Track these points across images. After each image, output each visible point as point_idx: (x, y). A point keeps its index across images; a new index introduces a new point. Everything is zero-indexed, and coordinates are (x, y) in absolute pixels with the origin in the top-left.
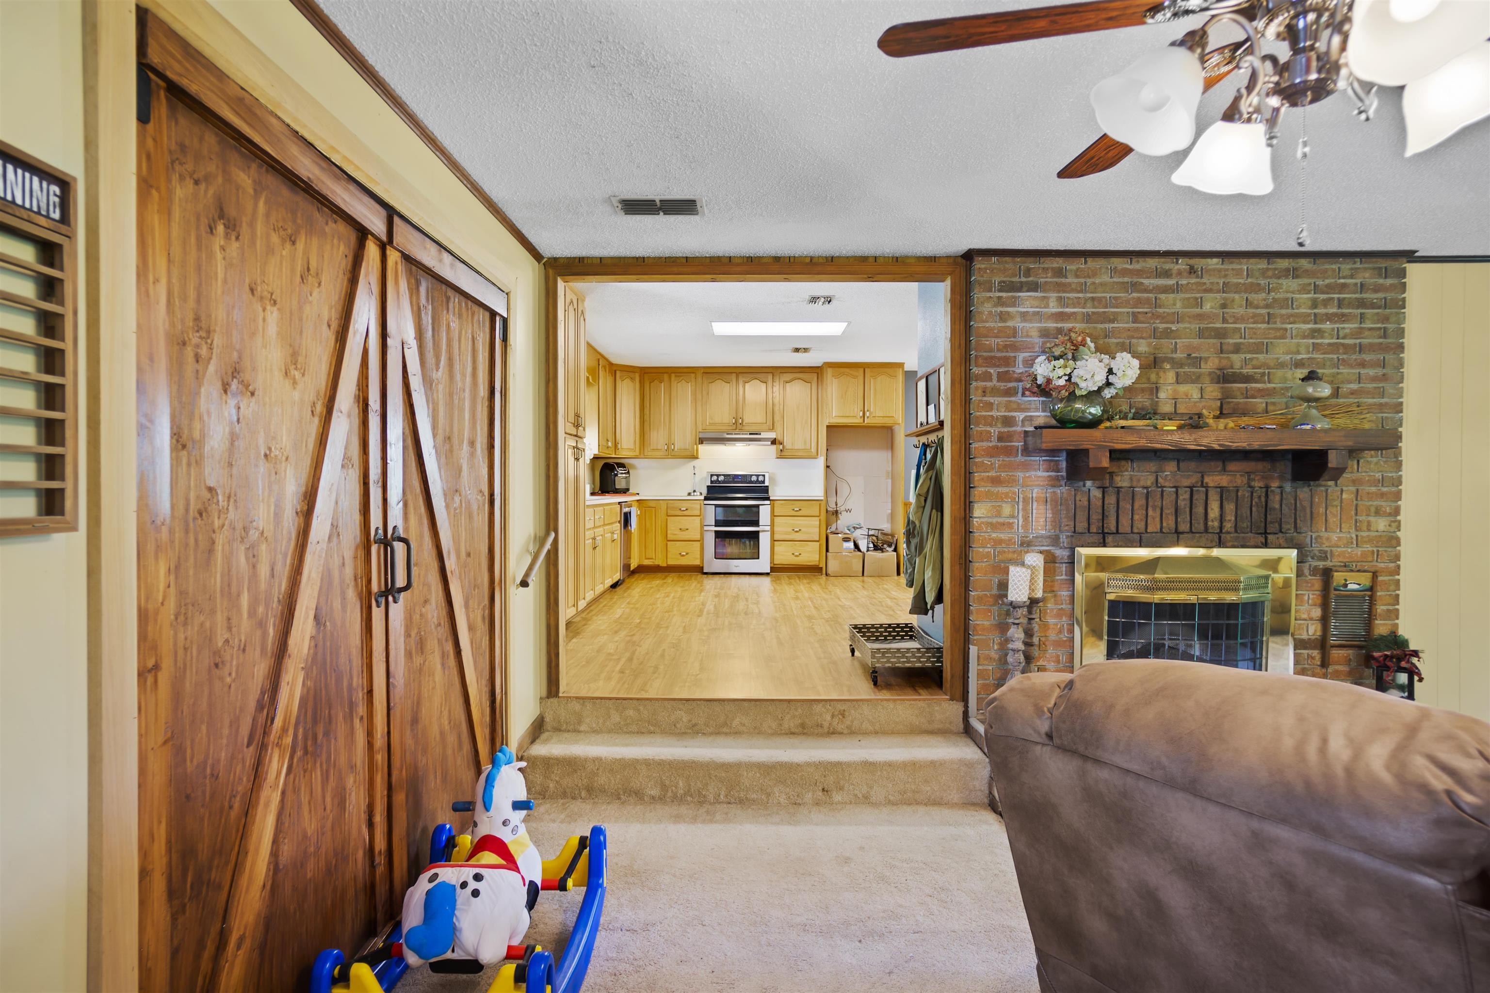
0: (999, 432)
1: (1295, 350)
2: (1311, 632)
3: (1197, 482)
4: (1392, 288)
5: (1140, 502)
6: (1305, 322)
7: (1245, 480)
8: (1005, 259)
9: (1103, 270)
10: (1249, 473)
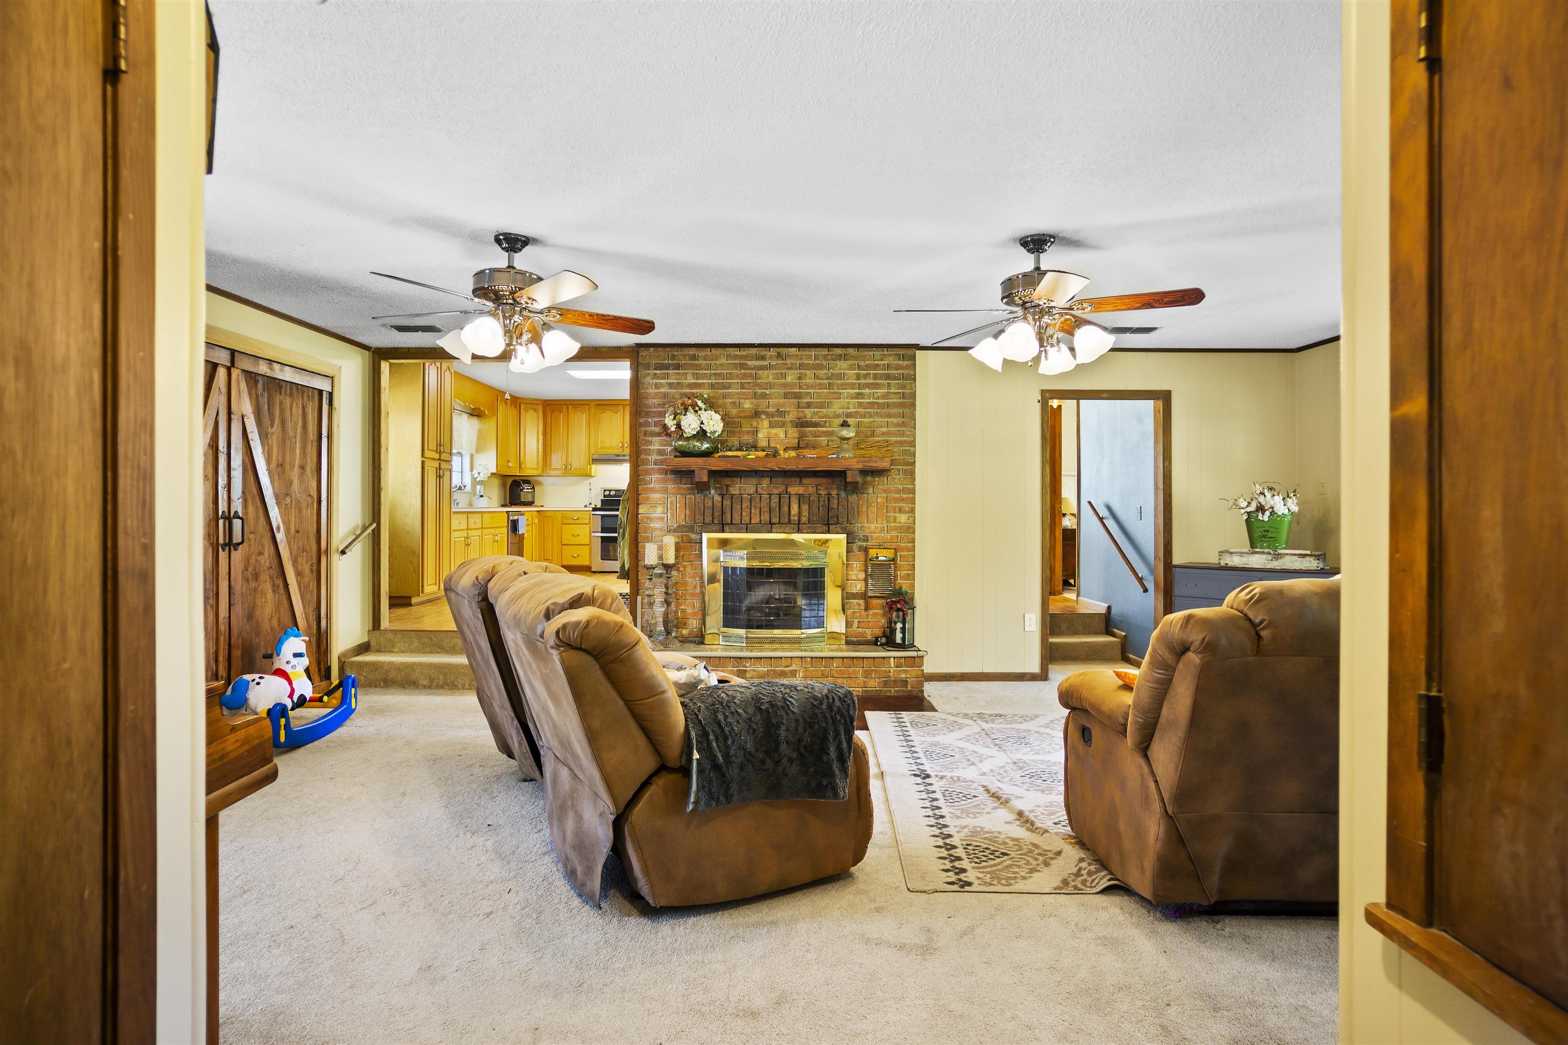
0: (655, 459)
1: (846, 407)
2: (858, 588)
3: (783, 491)
4: (907, 367)
5: (746, 504)
6: (852, 389)
7: (814, 490)
8: (658, 349)
9: (722, 356)
10: (817, 486)
